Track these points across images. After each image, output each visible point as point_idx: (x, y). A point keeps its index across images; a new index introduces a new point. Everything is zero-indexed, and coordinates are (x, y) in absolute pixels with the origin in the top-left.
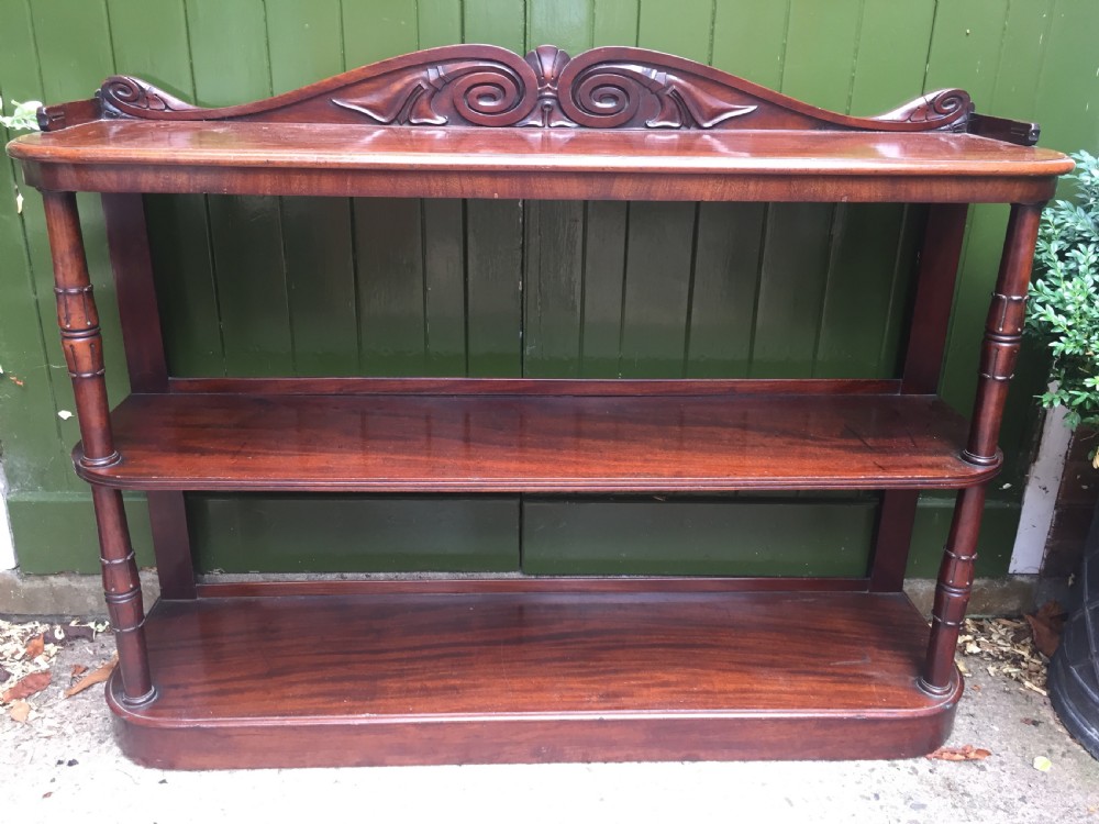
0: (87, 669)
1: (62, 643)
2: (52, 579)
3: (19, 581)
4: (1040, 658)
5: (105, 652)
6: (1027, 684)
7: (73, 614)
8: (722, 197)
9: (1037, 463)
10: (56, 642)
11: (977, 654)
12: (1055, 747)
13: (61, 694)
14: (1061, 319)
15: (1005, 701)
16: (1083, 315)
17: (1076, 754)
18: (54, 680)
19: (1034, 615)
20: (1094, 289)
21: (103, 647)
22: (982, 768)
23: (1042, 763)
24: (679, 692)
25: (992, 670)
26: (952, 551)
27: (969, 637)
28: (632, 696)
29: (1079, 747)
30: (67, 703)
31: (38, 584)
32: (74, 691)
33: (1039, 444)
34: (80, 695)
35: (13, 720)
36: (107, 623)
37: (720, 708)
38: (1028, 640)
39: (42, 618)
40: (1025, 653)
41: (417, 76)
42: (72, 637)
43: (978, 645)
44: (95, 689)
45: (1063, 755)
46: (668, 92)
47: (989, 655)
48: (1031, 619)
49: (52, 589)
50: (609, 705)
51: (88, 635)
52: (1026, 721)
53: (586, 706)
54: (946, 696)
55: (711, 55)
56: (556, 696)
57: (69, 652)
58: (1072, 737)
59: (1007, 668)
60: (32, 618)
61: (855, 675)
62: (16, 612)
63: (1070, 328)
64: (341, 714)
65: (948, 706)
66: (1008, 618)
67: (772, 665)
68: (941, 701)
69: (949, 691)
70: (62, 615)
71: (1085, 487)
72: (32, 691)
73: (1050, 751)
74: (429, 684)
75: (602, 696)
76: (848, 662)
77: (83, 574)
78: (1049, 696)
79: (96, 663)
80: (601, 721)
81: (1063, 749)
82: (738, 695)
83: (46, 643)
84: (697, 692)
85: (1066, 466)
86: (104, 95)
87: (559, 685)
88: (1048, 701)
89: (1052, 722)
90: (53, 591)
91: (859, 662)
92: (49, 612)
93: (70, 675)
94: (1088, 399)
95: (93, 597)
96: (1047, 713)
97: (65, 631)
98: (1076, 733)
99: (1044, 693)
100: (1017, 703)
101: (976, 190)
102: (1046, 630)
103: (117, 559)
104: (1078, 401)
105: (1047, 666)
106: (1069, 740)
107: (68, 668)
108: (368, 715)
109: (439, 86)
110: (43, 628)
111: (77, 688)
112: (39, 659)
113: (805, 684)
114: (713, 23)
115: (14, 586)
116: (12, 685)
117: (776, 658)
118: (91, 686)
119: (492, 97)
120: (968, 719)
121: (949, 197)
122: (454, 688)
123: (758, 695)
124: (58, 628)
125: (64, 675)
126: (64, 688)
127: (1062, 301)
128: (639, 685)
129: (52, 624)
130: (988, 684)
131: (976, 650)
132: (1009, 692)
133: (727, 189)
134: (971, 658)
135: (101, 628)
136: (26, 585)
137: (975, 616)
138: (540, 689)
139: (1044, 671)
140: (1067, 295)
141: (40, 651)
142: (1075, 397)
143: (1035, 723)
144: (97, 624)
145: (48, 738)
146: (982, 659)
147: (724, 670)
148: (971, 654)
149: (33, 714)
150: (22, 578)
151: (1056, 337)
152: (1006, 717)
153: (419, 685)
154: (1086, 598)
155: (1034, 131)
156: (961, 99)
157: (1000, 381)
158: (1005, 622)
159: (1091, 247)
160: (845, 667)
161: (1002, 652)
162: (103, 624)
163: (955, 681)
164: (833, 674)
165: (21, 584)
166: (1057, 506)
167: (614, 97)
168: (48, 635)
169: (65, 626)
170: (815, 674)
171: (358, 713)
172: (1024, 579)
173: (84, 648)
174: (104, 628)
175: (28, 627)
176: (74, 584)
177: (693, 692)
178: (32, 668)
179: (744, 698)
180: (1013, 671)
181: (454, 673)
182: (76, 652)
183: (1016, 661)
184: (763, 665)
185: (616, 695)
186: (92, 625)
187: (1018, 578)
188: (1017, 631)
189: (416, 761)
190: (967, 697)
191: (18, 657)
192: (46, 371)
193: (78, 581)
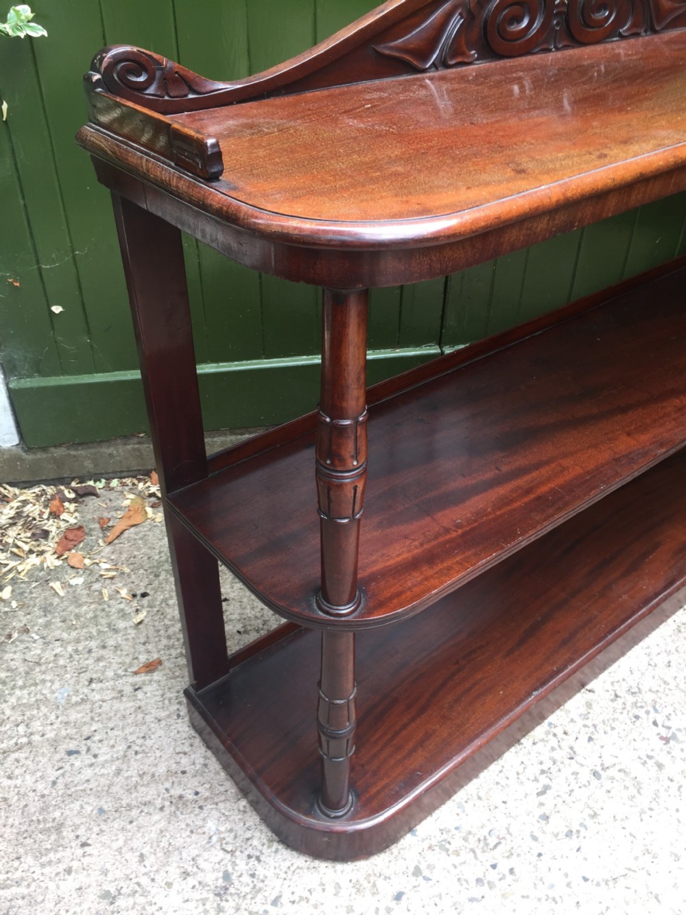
0: (109, 520)
1: (75, 500)
2: (52, 449)
3: (23, 454)
7: (72, 476)
10: (70, 501)
13: (101, 542)
18: (87, 531)
21: (110, 500)
30: (110, 549)
31: (40, 455)
32: (110, 539)
34: (116, 541)
35: (73, 567)
36: (103, 481)
39: (48, 482)
42: (83, 495)
44: (126, 534)
51: (92, 493)
57: (85, 508)
60: (38, 483)
62: (23, 479)
70: (63, 478)
72: (75, 543)
77: (81, 444)
79: (113, 513)
83: (62, 502)
90: (54, 459)
92: (51, 477)
93: (97, 526)
95: (89, 461)
97: (73, 491)
107: (93, 520)
110: (50, 490)
111: (111, 536)
112: (64, 516)
115: (20, 459)
116: (57, 539)
118: (122, 533)
124: (65, 489)
125: (92, 526)
126: (98, 537)
129: (55, 485)
135: (100, 485)
136: (29, 457)
141: (62, 509)
144: (95, 481)
145: (112, 578)
149: (87, 562)
150: (25, 451)
162: (100, 482)
165: (26, 456)
168: (59, 495)
169: (67, 485)
173: (91, 502)
175: (37, 490)
176: (73, 453)
178: (63, 525)
182: (91, 507)
186: (91, 483)
191: (45, 516)
192: (37, 272)
193: (75, 450)
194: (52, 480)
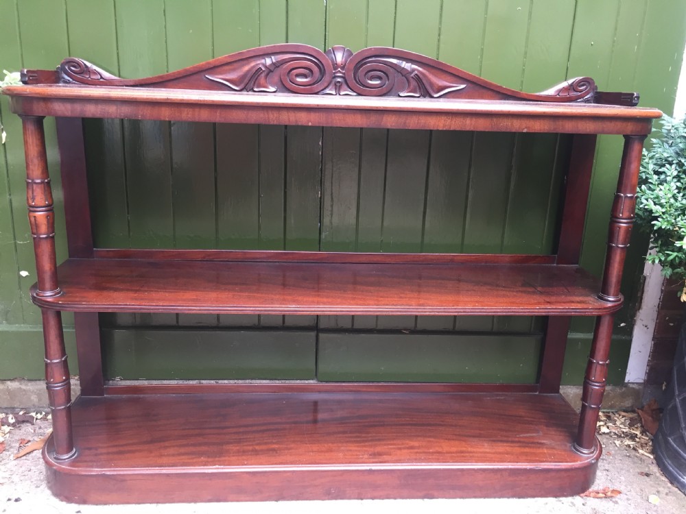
0: (29, 441)
1: (13, 425)
2: (9, 383)
4: (647, 436)
5: (41, 431)
6: (641, 451)
7: (21, 407)
8: (450, 127)
9: (640, 311)
10: (9, 425)
11: (608, 434)
12: (661, 489)
13: (12, 457)
14: (658, 207)
15: (628, 461)
16: (671, 206)
17: (675, 494)
18: (7, 448)
19: (642, 409)
20: (677, 191)
21: (40, 428)
22: (616, 502)
23: (654, 499)
24: (421, 453)
25: (618, 443)
26: (593, 358)
27: (602, 423)
28: (390, 455)
29: (676, 489)
30: (16, 462)
32: (20, 455)
33: (641, 299)
34: (24, 457)
36: (44, 413)
37: (448, 462)
38: (639, 425)
40: (638, 433)
41: (259, 62)
42: (20, 422)
43: (608, 428)
44: (35, 453)
45: (667, 494)
46: (412, 75)
47: (615, 434)
48: (640, 412)
49: (8, 390)
50: (376, 460)
51: (30, 421)
52: (642, 474)
53: (361, 460)
54: (591, 455)
55: (438, 54)
56: (341, 455)
57: (17, 431)
58: (671, 483)
59: (627, 442)
61: (533, 443)
63: (663, 213)
64: (200, 465)
65: (593, 461)
66: (625, 411)
67: (479, 436)
68: (588, 458)
69: (593, 452)
70: (14, 408)
71: (672, 324)
73: (658, 492)
74: (257, 448)
75: (370, 455)
76: (528, 435)
77: (30, 380)
78: (655, 458)
79: (36, 438)
80: (371, 471)
81: (666, 491)
82: (459, 455)
83: (3, 425)
84: (433, 453)
85: (659, 313)
86: (62, 68)
87: (342, 448)
88: (654, 461)
89: (658, 474)
90: (9, 391)
91: (534, 435)
93: (18, 445)
94: (677, 256)
95: (35, 396)
96: (655, 469)
97: (15, 418)
98: (673, 480)
99: (652, 457)
100: (634, 463)
101: (605, 126)
102: (650, 418)
103: (57, 359)
104: (671, 258)
105: (652, 440)
106: (669, 485)
107: (17, 441)
108: (217, 466)
109: (272, 69)
111: (22, 453)
113: (501, 448)
114: (439, 35)
117: (482, 432)
118: (32, 452)
119: (305, 76)
120: (605, 473)
121: (588, 130)
122: (274, 450)
123: (471, 455)
124: (10, 416)
125: (13, 445)
126: (13, 453)
127: (657, 197)
128: (394, 448)
129: (7, 414)
130: (615, 451)
131: (607, 431)
132: (629, 456)
133: (453, 123)
134: (604, 436)
135: (39, 416)
137: (605, 410)
138: (330, 451)
139: (651, 444)
140: (661, 194)
142: (669, 255)
143: (647, 475)
144: (37, 414)
146: (611, 436)
147: (449, 439)
148: (604, 433)
151: (656, 218)
152: (628, 471)
153: (251, 448)
154: (677, 393)
155: (636, 97)
156: (589, 82)
157: (621, 248)
158: (623, 414)
159: (674, 166)
160: (526, 437)
161: (623, 432)
162: (41, 414)
163: (596, 446)
164: (519, 442)
166: (654, 339)
167: (380, 78)
168: (4, 420)
169: (16, 415)
170: (507, 442)
171: (211, 465)
172: (634, 386)
173: (27, 428)
174: (42, 416)
176: (23, 387)
177: (429, 453)
179: (463, 456)
180: (631, 443)
181: (274, 441)
182: (22, 431)
183: (633, 437)
184: (474, 437)
185: (380, 454)
186: (33, 414)
187: (631, 386)
188: (631, 419)
189: (248, 498)
190: (603, 459)
192: (13, 246)
193: (26, 385)
194: (6, 408)
